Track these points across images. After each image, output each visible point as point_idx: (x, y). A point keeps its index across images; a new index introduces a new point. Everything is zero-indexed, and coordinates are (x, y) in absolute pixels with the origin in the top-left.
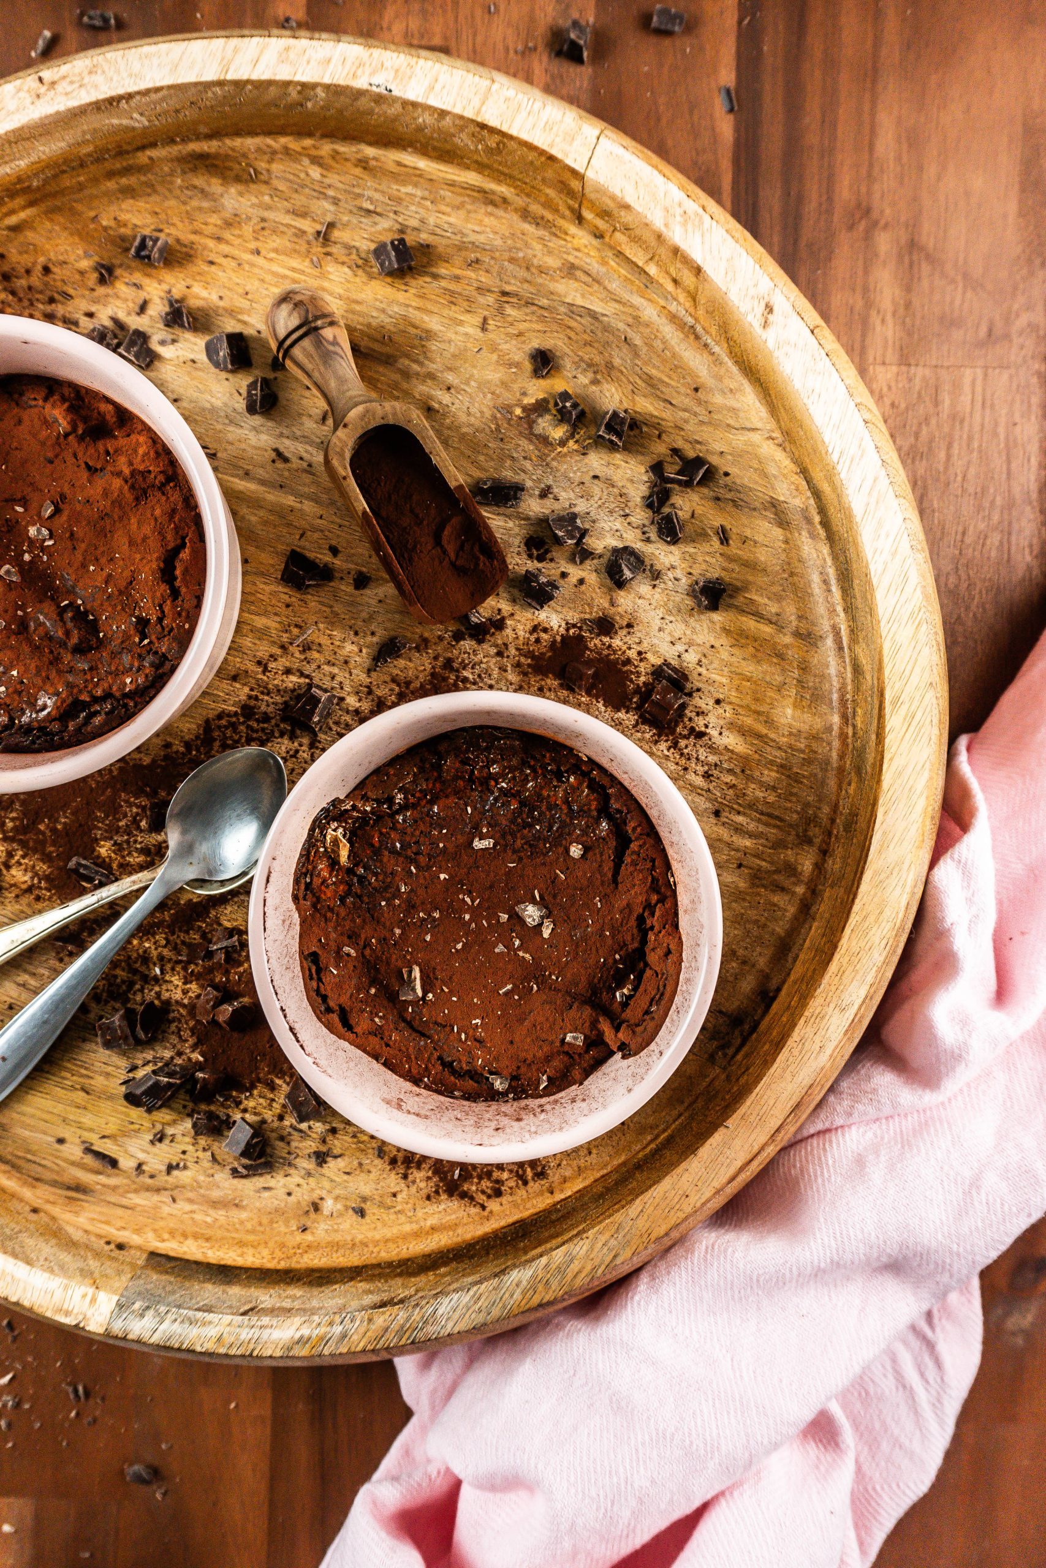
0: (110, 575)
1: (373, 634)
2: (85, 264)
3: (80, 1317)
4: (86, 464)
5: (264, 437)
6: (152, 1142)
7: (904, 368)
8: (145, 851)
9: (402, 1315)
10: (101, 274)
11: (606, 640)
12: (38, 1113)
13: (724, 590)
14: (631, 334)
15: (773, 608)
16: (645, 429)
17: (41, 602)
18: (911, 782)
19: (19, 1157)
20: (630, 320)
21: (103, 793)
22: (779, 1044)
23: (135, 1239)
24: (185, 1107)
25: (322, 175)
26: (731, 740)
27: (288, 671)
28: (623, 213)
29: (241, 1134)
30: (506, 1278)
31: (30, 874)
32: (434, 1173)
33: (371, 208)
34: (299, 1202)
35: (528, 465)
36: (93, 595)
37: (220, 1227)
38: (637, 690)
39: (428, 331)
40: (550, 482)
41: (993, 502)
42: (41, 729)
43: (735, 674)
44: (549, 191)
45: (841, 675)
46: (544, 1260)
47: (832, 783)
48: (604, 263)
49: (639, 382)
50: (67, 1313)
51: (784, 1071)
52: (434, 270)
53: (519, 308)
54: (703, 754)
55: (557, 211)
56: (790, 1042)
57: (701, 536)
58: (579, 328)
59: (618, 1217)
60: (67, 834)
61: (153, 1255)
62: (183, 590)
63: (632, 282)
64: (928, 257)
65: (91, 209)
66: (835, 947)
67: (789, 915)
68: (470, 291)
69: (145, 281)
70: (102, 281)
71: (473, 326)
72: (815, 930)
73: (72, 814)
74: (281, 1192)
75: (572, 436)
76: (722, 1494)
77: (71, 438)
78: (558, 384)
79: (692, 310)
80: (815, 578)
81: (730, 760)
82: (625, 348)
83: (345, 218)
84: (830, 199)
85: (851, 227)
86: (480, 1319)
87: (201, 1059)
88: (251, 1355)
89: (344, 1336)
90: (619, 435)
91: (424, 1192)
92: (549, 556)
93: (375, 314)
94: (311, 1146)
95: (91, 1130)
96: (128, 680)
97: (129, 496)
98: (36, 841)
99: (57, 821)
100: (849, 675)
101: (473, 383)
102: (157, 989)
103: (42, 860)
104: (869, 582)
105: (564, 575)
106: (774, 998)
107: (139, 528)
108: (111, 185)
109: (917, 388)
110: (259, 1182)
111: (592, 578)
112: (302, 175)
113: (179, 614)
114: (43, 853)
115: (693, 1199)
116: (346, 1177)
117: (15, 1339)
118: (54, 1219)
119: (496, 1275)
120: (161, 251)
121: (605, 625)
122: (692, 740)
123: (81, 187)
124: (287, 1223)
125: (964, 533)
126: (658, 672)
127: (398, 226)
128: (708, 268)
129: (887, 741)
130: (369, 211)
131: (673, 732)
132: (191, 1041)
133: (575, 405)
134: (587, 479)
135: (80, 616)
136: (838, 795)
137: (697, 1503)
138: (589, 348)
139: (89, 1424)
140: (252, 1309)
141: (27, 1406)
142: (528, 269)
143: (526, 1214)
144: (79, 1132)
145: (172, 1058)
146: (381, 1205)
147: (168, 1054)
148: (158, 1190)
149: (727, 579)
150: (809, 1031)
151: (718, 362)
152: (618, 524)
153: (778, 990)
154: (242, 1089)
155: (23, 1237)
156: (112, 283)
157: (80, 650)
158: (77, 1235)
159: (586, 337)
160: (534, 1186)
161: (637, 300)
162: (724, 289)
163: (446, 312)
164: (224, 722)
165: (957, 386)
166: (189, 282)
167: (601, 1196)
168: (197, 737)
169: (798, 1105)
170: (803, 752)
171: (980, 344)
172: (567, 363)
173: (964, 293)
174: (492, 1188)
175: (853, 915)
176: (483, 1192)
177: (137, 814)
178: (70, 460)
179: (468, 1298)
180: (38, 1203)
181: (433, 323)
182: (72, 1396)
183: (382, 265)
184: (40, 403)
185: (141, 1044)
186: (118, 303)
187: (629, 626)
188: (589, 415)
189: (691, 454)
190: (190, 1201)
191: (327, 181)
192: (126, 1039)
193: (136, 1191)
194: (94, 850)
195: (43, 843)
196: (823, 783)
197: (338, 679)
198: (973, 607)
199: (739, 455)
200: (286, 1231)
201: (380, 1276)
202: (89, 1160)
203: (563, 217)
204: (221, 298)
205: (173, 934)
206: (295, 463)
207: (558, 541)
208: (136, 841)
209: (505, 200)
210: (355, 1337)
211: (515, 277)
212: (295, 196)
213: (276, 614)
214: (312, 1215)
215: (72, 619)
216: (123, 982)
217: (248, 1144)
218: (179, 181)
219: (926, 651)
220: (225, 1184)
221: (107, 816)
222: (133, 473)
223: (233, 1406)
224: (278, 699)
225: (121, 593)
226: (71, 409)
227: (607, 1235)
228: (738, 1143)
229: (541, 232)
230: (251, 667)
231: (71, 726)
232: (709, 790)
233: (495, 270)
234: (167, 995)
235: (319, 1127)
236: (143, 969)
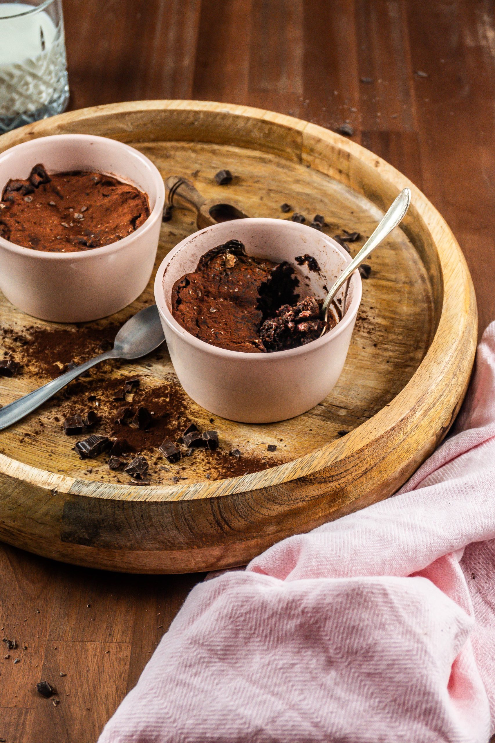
0: (107, 227)
3: (56, 487)
4: (103, 193)
5: (166, 229)
6: (86, 474)
13: (371, 270)
14: (323, 199)
15: (393, 277)
16: (331, 226)
20: (322, 194)
24: (104, 459)
25: (196, 156)
26: (379, 320)
28: (318, 146)
31: (38, 368)
36: (99, 233)
43: (379, 299)
44: (288, 150)
45: (425, 287)
48: (311, 177)
49: (328, 213)
50: (49, 484)
52: (240, 184)
53: (276, 194)
54: (366, 325)
55: (291, 159)
58: (301, 199)
60: (59, 354)
68: (255, 189)
71: (256, 199)
77: (98, 185)
79: (348, 184)
81: (379, 327)
82: (321, 203)
83: (203, 169)
87: (116, 438)
88: (145, 501)
89: (195, 492)
90: (320, 223)
94: (171, 475)
97: (120, 201)
98: (43, 357)
99: (54, 349)
102: (96, 411)
103: (45, 363)
107: (122, 211)
112: (188, 156)
114: (46, 361)
130: (214, 167)
132: (111, 433)
138: (306, 204)
139: (16, 662)
142: (279, 182)
154: (136, 451)
159: (304, 201)
162: (359, 158)
163: (245, 195)
170: (412, 320)
172: (297, 209)
181: (240, 198)
183: (218, 182)
189: (351, 232)
191: (198, 158)
192: (79, 424)
194: (71, 360)
195: (46, 357)
203: (294, 162)
205: (107, 391)
206: (179, 236)
209: (270, 161)
211: (274, 185)
212: (184, 163)
216: (79, 409)
221: (79, 348)
227: (332, 449)
229: (284, 170)
232: (370, 338)
233: (265, 183)
234: (100, 414)
235: (176, 467)
236: (90, 404)
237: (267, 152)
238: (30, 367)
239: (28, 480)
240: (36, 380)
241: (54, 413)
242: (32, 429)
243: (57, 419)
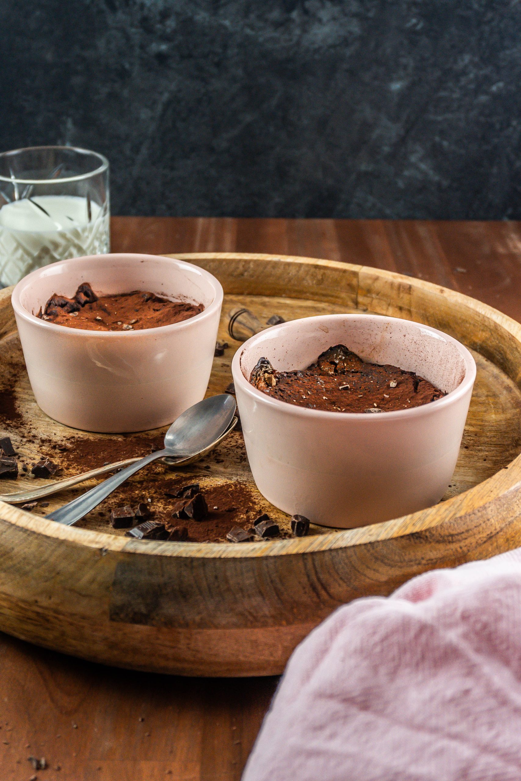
3: (106, 544)
4: (153, 309)
28: (376, 284)
44: (343, 295)
77: (149, 301)
97: (172, 312)
170: (505, 425)
178: (146, 309)
203: (349, 308)
234: (154, 510)
237: (321, 301)
238: (71, 470)
239: (71, 539)
241: (99, 509)
243: (102, 514)
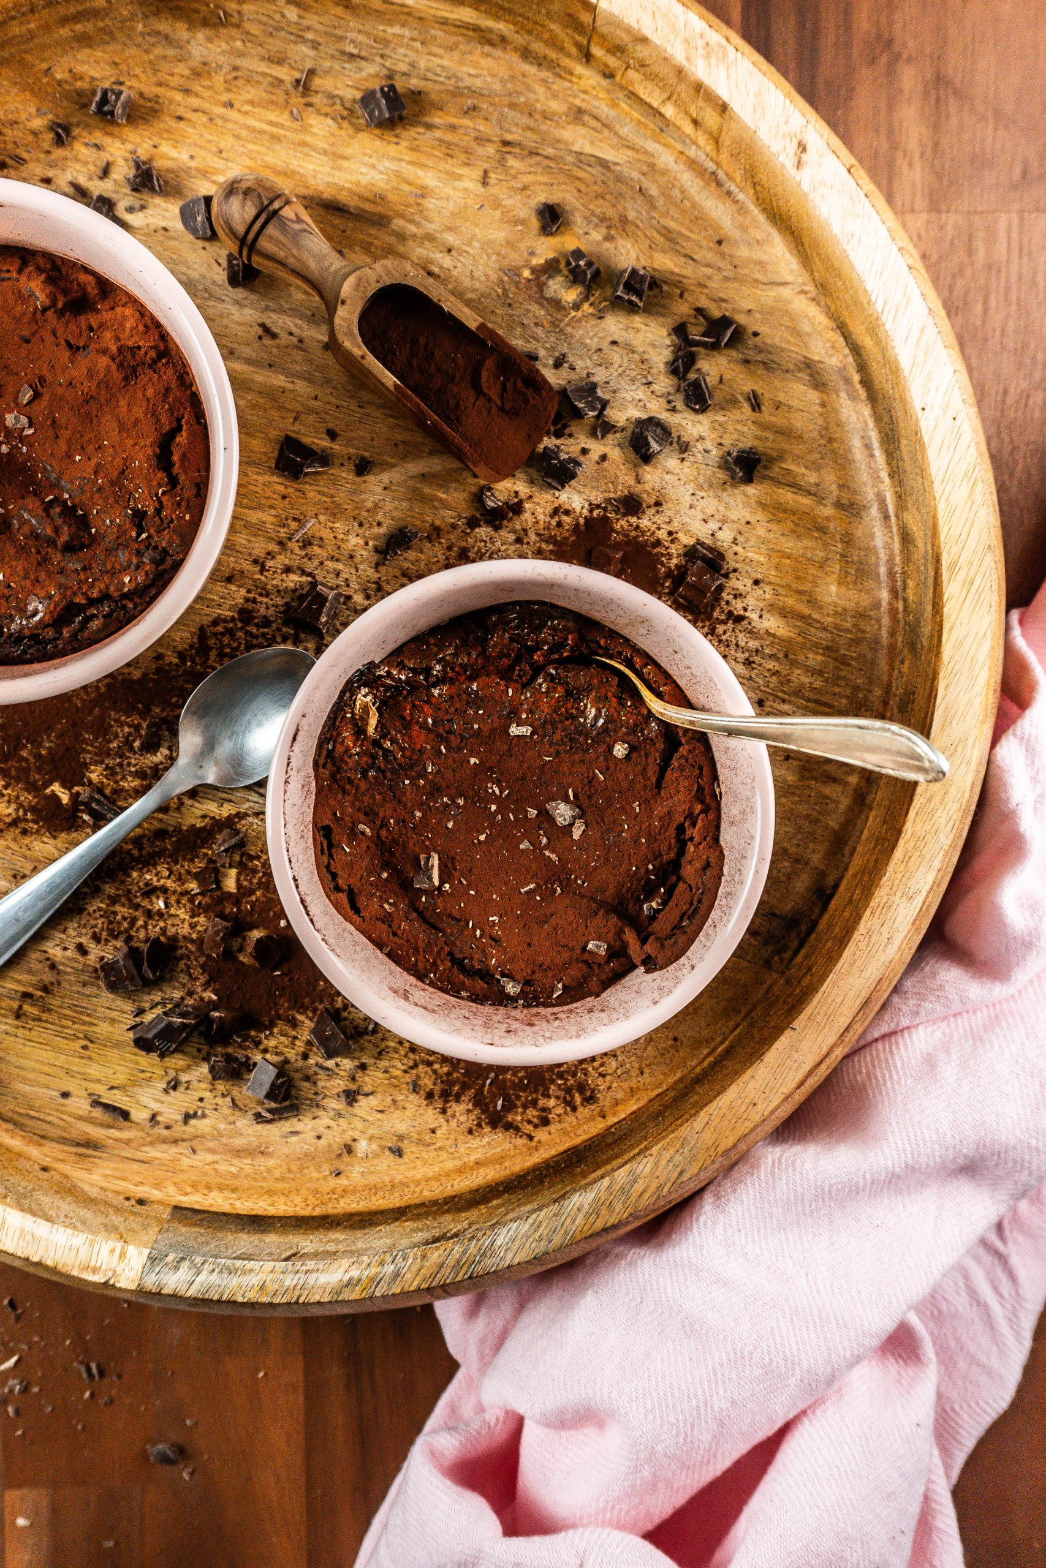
0: (99, 465)
1: (379, 524)
2: (38, 123)
3: (110, 1274)
4: (67, 341)
5: (248, 311)
6: (166, 1091)
7: (934, 215)
8: (141, 774)
9: (458, 1250)
10: (58, 135)
11: (633, 520)
12: (38, 1066)
13: (759, 460)
14: (646, 183)
15: (812, 478)
16: (665, 288)
17: (23, 498)
18: (972, 652)
19: (21, 1115)
20: (645, 168)
21: (90, 713)
22: (843, 940)
23: (155, 1194)
24: (199, 1050)
25: (300, 17)
26: (772, 623)
27: (288, 570)
28: (638, 48)
29: (264, 1075)
30: (567, 1203)
31: (13, 806)
32: (475, 1105)
33: (355, 51)
34: (330, 1146)
35: (539, 332)
36: (81, 488)
37: (247, 1176)
38: (669, 574)
39: (423, 188)
40: (565, 350)
41: (1034, 359)
42: (33, 637)
43: (775, 552)
44: (552, 26)
45: (888, 546)
46: (606, 1182)
47: (883, 663)
48: (614, 104)
49: (656, 236)
50: (95, 1271)
51: (851, 965)
52: (427, 119)
53: (522, 158)
54: (742, 639)
55: (561, 49)
56: (857, 936)
57: (731, 402)
58: (589, 179)
59: (684, 1131)
60: (53, 760)
61: (177, 1208)
62: (182, 477)
63: (646, 126)
64: (955, 92)
65: (43, 60)
66: (898, 832)
67: (842, 807)
68: (468, 141)
69: (107, 141)
70: (59, 142)
71: (471, 180)
72: (873, 820)
73: (58, 737)
74: (310, 1137)
75: (587, 298)
76: (804, 1413)
77: (49, 313)
78: (569, 242)
79: (713, 154)
80: (856, 443)
81: (772, 644)
82: (640, 200)
83: (327, 64)
84: (848, 30)
85: (873, 61)
86: (540, 1248)
87: (214, 997)
88: (297, 1302)
89: (396, 1275)
90: (640, 295)
91: (465, 1127)
92: (567, 431)
93: (364, 170)
94: (339, 1084)
95: (98, 1081)
96: (127, 579)
97: (117, 375)
98: (18, 769)
99: (40, 745)
100: (897, 546)
101: (476, 244)
102: (162, 924)
103: (27, 790)
104: (920, 441)
105: (584, 451)
106: (831, 896)
107: (129, 410)
108: (64, 32)
109: (949, 236)
110: (285, 1126)
111: (615, 454)
112: (278, 17)
113: (179, 504)
114: (27, 782)
115: (760, 1107)
116: (379, 1116)
117: (18, 1318)
118: (66, 1177)
119: (555, 1201)
120: (124, 106)
121: (632, 505)
122: (730, 625)
123: (31, 36)
124: (318, 1168)
125: (1005, 392)
126: (691, 553)
127: (384, 72)
128: (735, 105)
129: (945, 610)
130: (352, 56)
131: (709, 617)
132: (203, 979)
133: (590, 264)
134: (605, 345)
135: (69, 512)
136: (890, 676)
137: (779, 1424)
138: (600, 201)
139: (106, 1404)
140: (294, 1255)
141: (36, 1390)
142: (530, 115)
143: (577, 1141)
144: (85, 1084)
145: (182, 999)
146: (420, 1142)
147: (177, 995)
148: (175, 1142)
149: (761, 449)
150: (876, 921)
151: (742, 210)
152: (641, 393)
153: (836, 886)
154: (261, 1027)
155: (38, 1194)
156: (70, 144)
157: (70, 549)
158: (94, 1193)
159: (596, 188)
160: (583, 1112)
161: (651, 146)
162: (753, 127)
163: (442, 166)
164: (220, 629)
165: (991, 232)
166: (156, 140)
167: (660, 1114)
168: (191, 646)
169: (867, 1002)
170: (848, 631)
171: (1015, 187)
172: (578, 219)
173: (996, 129)
174: (538, 1117)
175: (916, 797)
176: (529, 1122)
177: (130, 734)
178: (49, 338)
179: (527, 1226)
180: (47, 1161)
181: (429, 179)
182: (85, 1375)
183: (371, 115)
184: (14, 274)
185: (149, 985)
186: (78, 166)
187: (658, 504)
188: (603, 275)
189: (717, 314)
190: (212, 1151)
191: (305, 23)
192: (131, 979)
193: (151, 1144)
194: (84, 776)
195: (27, 771)
196: (873, 663)
197: (344, 575)
198: (1018, 474)
199: (768, 313)
200: (318, 1176)
201: (427, 1215)
202: (98, 1113)
203: (569, 56)
204: (192, 157)
205: (176, 863)
206: (284, 339)
207: (578, 415)
208: (129, 764)
209: (503, 39)
210: (409, 1276)
211: (516, 124)
212: (271, 40)
213: (271, 507)
214: (346, 1158)
215: (61, 514)
216: (125, 919)
217: (273, 1085)
218: (140, 26)
219: (983, 512)
220: (248, 1131)
221: (96, 739)
222: (120, 350)
223: (261, 1374)
224: (279, 601)
225: (112, 483)
226: (50, 280)
227: (672, 1151)
228: (805, 1045)
229: (544, 74)
230: (247, 566)
231: (66, 633)
232: (751, 678)
233: (494, 118)
235: (347, 1064)
236: (145, 903)
239: (50, 1263)
240: (15, 840)
241: (74, 933)
242: (33, 979)
243: (82, 950)
